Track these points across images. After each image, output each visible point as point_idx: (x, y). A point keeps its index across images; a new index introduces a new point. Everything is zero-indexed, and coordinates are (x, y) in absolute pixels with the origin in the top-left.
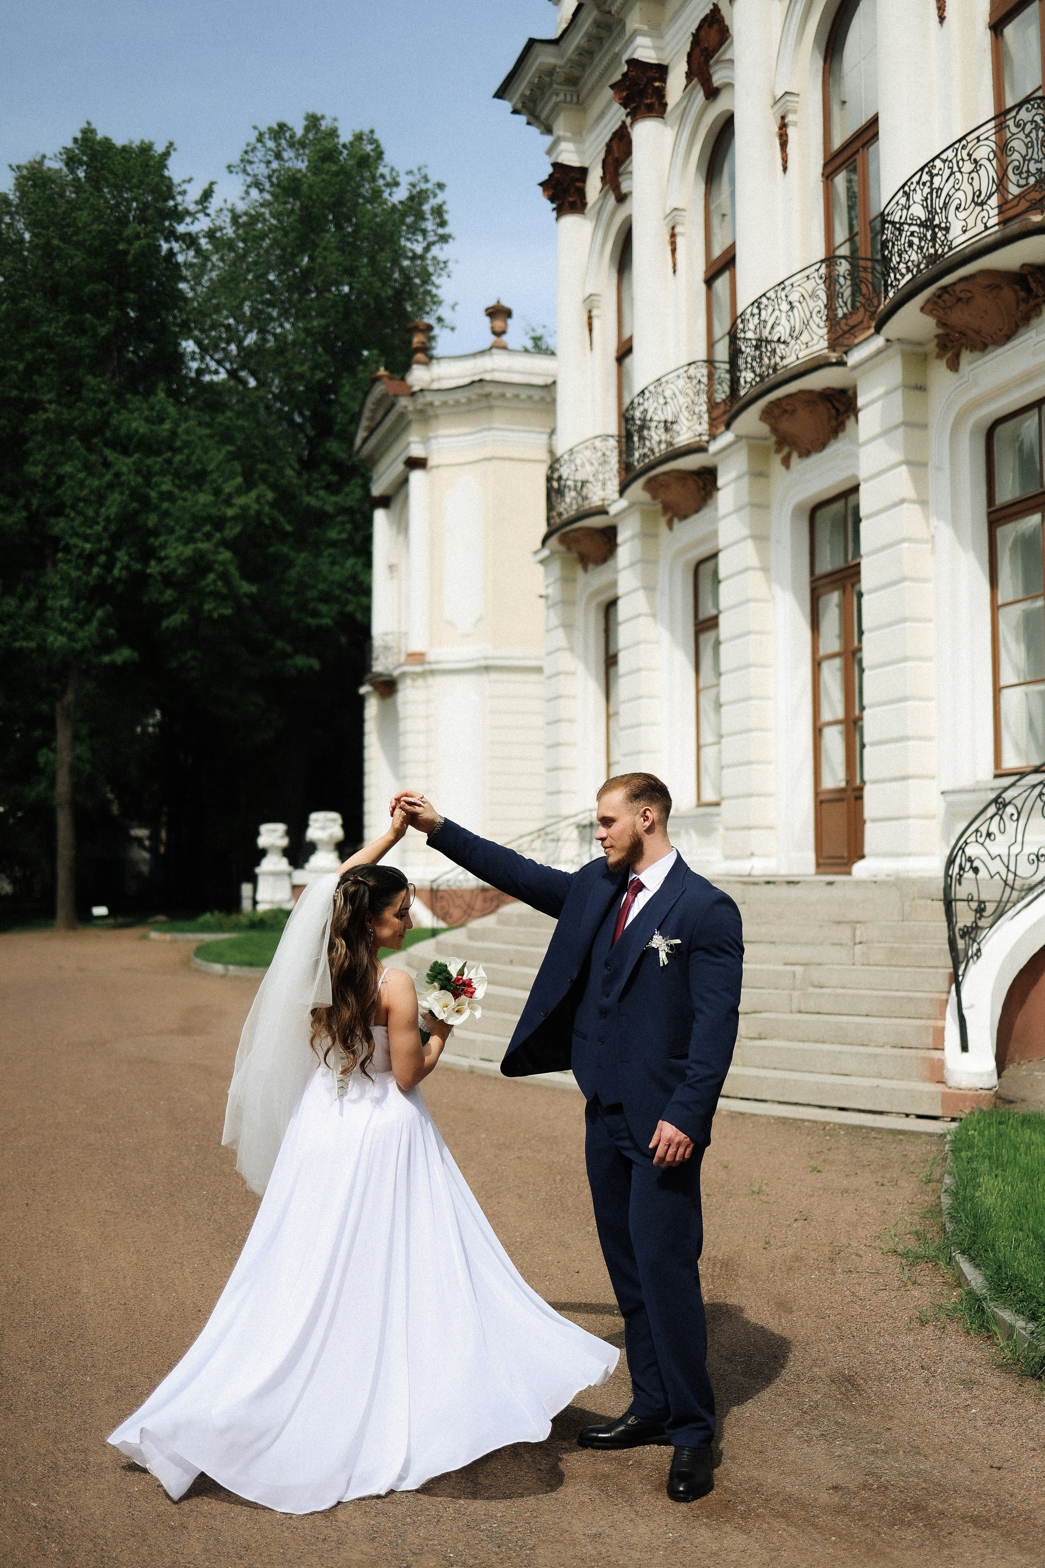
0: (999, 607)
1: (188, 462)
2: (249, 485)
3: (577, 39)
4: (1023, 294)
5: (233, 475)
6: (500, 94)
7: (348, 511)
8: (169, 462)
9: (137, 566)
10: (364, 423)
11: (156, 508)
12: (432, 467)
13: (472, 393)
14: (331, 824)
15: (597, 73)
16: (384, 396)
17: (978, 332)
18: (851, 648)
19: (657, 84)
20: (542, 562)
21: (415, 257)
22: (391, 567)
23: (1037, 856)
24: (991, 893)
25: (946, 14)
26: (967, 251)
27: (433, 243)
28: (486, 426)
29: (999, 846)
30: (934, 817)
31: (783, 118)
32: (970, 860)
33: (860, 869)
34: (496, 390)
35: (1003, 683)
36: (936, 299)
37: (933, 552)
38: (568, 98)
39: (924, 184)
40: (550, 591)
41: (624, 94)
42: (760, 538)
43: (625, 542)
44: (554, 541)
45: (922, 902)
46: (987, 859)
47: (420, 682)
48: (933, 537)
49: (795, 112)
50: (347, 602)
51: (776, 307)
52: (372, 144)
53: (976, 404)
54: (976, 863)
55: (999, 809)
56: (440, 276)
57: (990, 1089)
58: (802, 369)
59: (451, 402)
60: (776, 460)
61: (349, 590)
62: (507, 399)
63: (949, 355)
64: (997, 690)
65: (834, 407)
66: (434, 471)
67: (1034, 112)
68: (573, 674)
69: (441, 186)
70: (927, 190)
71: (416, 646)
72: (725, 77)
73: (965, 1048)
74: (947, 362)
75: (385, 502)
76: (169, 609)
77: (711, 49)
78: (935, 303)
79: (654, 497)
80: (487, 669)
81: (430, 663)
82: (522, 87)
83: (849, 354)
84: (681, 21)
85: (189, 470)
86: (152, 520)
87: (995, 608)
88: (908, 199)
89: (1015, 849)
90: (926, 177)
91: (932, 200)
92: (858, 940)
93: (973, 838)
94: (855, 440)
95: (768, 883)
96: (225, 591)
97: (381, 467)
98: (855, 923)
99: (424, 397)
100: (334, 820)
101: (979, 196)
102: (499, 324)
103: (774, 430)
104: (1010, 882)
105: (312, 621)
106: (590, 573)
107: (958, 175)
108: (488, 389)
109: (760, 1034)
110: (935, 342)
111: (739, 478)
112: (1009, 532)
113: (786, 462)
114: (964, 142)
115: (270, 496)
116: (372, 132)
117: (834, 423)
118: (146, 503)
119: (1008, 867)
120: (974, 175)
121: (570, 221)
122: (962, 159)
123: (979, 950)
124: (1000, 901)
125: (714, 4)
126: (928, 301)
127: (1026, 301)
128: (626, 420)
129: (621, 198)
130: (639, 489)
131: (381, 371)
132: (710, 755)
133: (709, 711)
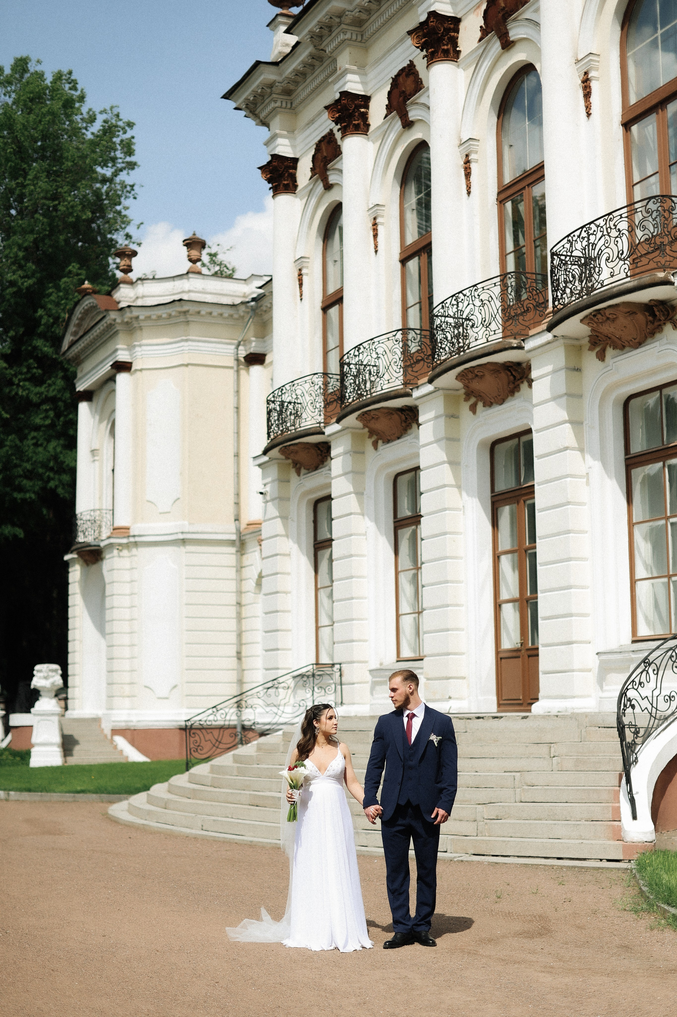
0: (634, 524)
3: (294, 64)
4: (651, 318)
6: (226, 96)
7: (53, 400)
10: (72, 329)
12: (136, 371)
13: (172, 310)
14: (54, 674)
15: (308, 90)
16: (93, 308)
17: (620, 339)
18: (524, 547)
19: (362, 110)
20: (260, 465)
21: (104, 180)
22: (94, 452)
23: (669, 697)
24: (642, 721)
25: (591, 111)
26: (615, 289)
27: (121, 170)
28: (184, 338)
29: (646, 691)
30: (589, 670)
31: (467, 156)
32: (629, 700)
33: (536, 708)
34: (193, 308)
35: (637, 577)
36: (592, 317)
37: (588, 483)
38: (284, 105)
39: (583, 238)
40: (268, 488)
41: (337, 115)
42: (454, 463)
43: (338, 456)
44: (275, 452)
45: (593, 729)
46: (639, 699)
47: (125, 552)
48: (587, 474)
49: (476, 152)
50: (49, 479)
51: (471, 302)
52: (70, 83)
53: (617, 385)
54: (634, 702)
55: (646, 667)
56: (126, 197)
57: (651, 842)
58: (491, 350)
59: (154, 317)
60: (465, 407)
61: (52, 469)
62: (202, 316)
63: (598, 349)
64: (633, 582)
65: (512, 374)
66: (138, 373)
67: (659, 204)
68: (288, 556)
69: (130, 125)
70: (585, 243)
71: (121, 522)
72: (420, 116)
73: (635, 817)
74: (597, 353)
75: (88, 396)
77: (408, 93)
78: (591, 319)
79: (365, 426)
80: (184, 542)
81: (134, 536)
82: (247, 93)
83: (526, 341)
84: (382, 66)
87: (631, 525)
88: (571, 246)
89: (656, 693)
90: (584, 234)
91: (589, 251)
92: (552, 756)
93: (630, 687)
94: (528, 399)
95: (478, 718)
97: (87, 366)
98: (549, 744)
99: (131, 312)
100: (56, 671)
101: (622, 254)
102: (194, 253)
103: (466, 386)
104: (654, 715)
105: (18, 496)
106: (302, 477)
107: (607, 237)
108: (185, 307)
109: (497, 816)
110: (587, 339)
111: (436, 417)
112: (639, 473)
113: (473, 409)
114: (611, 216)
116: (70, 73)
117: (512, 386)
119: (652, 704)
120: (618, 239)
121: (284, 199)
122: (610, 227)
123: (636, 758)
124: (648, 728)
125: (410, 61)
126: (586, 317)
127: (652, 323)
128: (342, 365)
129: (328, 187)
130: (352, 420)
131: (87, 285)
132: (407, 622)
133: (407, 588)
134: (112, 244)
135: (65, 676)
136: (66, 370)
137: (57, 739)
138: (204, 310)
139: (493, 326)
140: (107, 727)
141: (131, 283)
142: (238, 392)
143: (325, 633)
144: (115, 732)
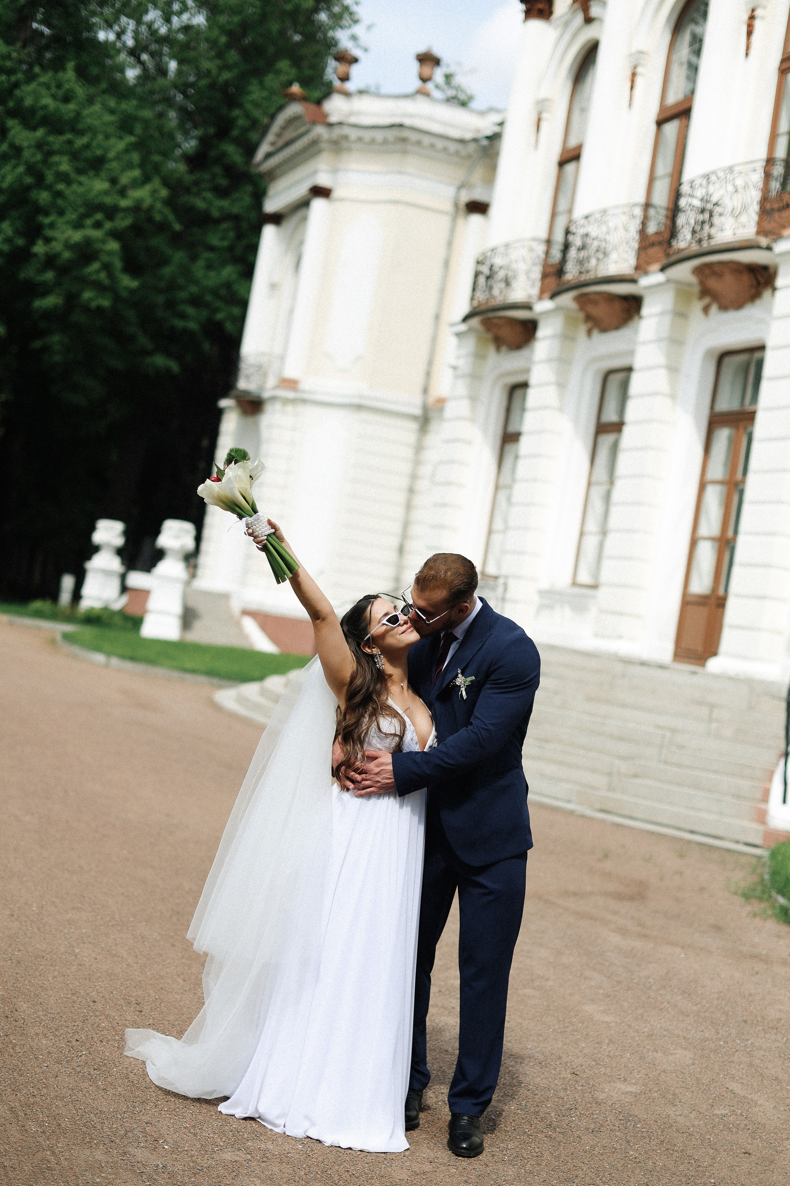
1: (87, 146)
2: (146, 179)
5: (130, 166)
7: (236, 218)
8: (70, 142)
9: (20, 242)
10: (270, 137)
11: (49, 188)
12: (336, 200)
13: (390, 135)
14: (185, 534)
16: (297, 119)
18: (735, 480)
20: (458, 334)
22: (273, 287)
28: (397, 169)
30: (780, 633)
31: (753, 10)
33: (713, 664)
34: (413, 136)
40: (461, 362)
42: (673, 369)
43: (545, 338)
44: (475, 322)
45: (767, 699)
47: (289, 408)
49: (765, 8)
50: (216, 310)
51: (724, 186)
58: (737, 246)
59: (367, 139)
60: (697, 306)
61: (221, 298)
62: (423, 147)
65: (755, 278)
66: (337, 203)
68: (468, 442)
71: (290, 373)
75: (277, 219)
76: (44, 290)
79: (581, 309)
80: (359, 407)
81: (303, 392)
83: (776, 243)
85: (88, 154)
86: (44, 197)
92: (714, 719)
94: (769, 310)
95: (643, 664)
96: (106, 282)
98: (712, 707)
99: (340, 129)
100: (187, 532)
102: (426, 71)
103: (702, 283)
105: (179, 324)
106: (501, 354)
108: (405, 134)
111: (662, 314)
113: (706, 310)
115: (164, 193)
117: (753, 291)
118: (40, 179)
121: (536, 25)
128: (568, 232)
129: (589, 20)
130: (567, 299)
131: (296, 88)
132: (591, 542)
133: (597, 504)
134: (333, 43)
135: (198, 539)
136: (255, 185)
137: (177, 609)
138: (427, 140)
139: (744, 219)
140: (236, 606)
141: (347, 94)
142: (450, 244)
143: (496, 538)
144: (246, 612)
